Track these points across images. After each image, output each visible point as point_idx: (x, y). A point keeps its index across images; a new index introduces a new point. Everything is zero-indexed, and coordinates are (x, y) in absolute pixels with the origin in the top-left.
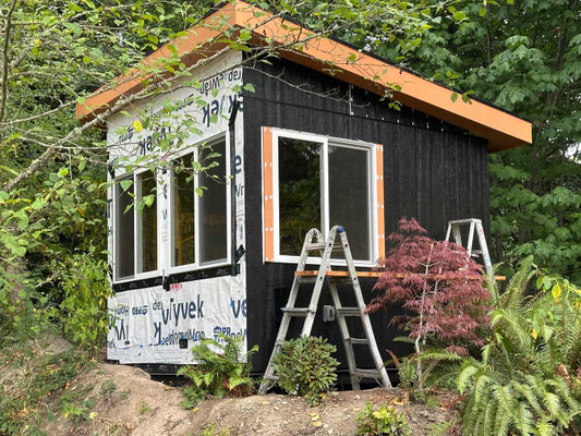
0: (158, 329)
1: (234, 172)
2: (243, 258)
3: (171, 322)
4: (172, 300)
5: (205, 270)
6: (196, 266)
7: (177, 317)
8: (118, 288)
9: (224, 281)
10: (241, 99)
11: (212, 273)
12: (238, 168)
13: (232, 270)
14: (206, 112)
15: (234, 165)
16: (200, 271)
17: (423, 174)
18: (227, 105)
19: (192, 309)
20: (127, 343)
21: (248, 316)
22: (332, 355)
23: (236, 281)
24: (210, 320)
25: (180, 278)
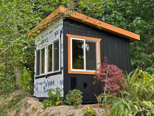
0: (45, 88)
1: (61, 48)
2: (63, 70)
3: (47, 86)
4: (48, 81)
5: (54, 73)
6: (52, 72)
7: (48, 85)
8: (36, 78)
9: (59, 76)
10: (62, 30)
11: (56, 74)
12: (62, 47)
13: (60, 73)
14: (55, 34)
15: (61, 46)
16: (53, 73)
17: (111, 48)
18: (60, 32)
19: (52, 83)
20: (38, 92)
21: (64, 85)
22: (81, 95)
23: (61, 76)
24: (56, 86)
25: (49, 75)
